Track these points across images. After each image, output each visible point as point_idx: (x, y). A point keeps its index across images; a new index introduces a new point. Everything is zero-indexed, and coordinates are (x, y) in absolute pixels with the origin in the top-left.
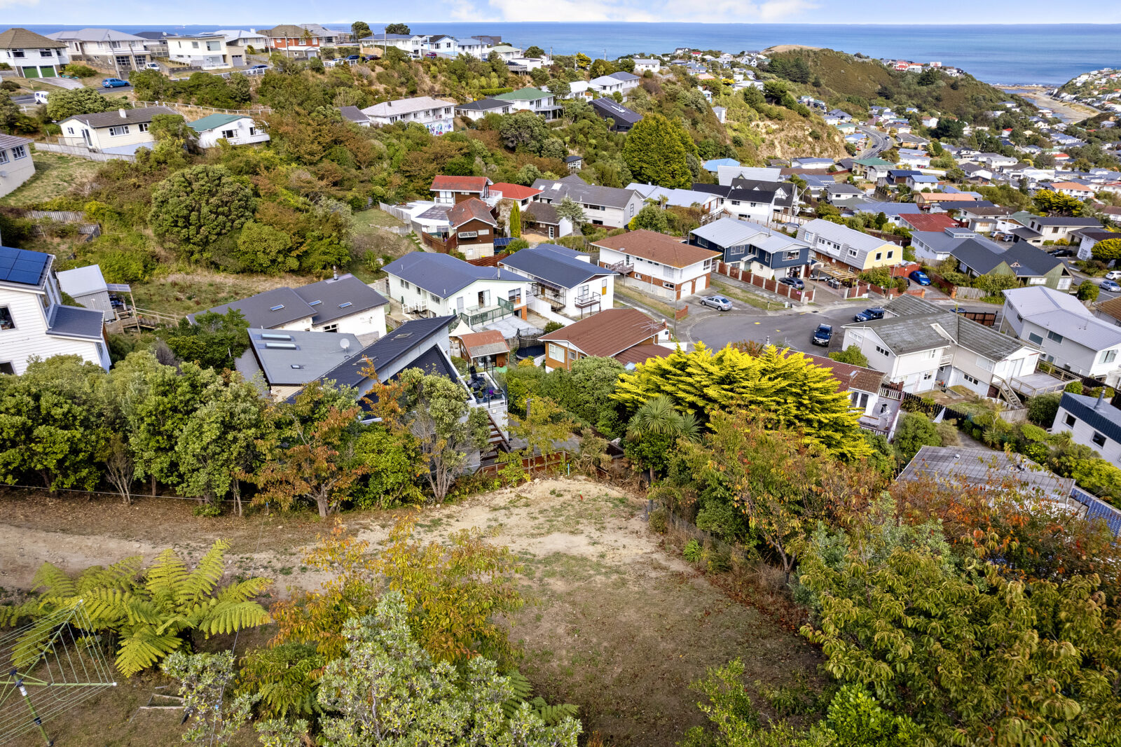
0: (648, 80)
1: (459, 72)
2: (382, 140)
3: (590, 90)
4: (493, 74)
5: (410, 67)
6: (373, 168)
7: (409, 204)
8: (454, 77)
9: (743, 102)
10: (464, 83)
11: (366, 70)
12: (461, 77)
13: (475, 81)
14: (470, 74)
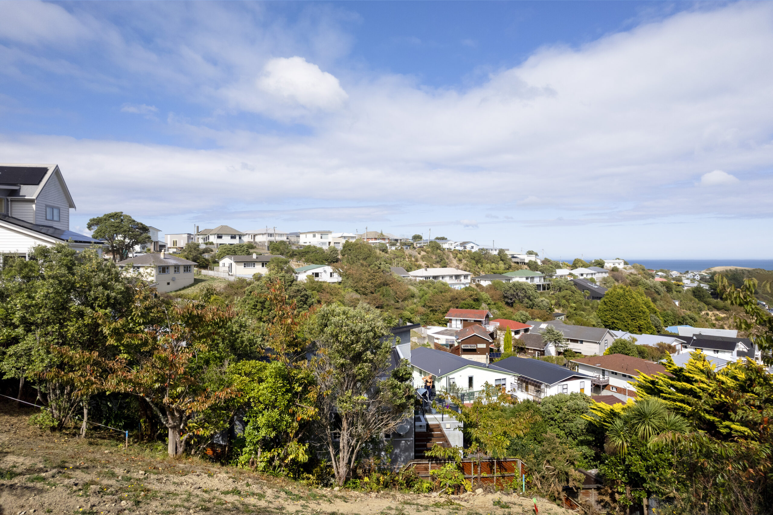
0: (615, 273)
1: (477, 258)
2: (416, 287)
3: (570, 274)
4: (501, 262)
5: (444, 253)
6: (406, 302)
7: (428, 327)
8: (474, 261)
9: (692, 297)
10: (479, 265)
11: (415, 253)
12: (477, 262)
13: (488, 265)
14: (484, 261)
